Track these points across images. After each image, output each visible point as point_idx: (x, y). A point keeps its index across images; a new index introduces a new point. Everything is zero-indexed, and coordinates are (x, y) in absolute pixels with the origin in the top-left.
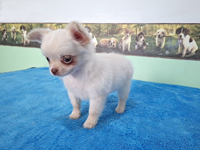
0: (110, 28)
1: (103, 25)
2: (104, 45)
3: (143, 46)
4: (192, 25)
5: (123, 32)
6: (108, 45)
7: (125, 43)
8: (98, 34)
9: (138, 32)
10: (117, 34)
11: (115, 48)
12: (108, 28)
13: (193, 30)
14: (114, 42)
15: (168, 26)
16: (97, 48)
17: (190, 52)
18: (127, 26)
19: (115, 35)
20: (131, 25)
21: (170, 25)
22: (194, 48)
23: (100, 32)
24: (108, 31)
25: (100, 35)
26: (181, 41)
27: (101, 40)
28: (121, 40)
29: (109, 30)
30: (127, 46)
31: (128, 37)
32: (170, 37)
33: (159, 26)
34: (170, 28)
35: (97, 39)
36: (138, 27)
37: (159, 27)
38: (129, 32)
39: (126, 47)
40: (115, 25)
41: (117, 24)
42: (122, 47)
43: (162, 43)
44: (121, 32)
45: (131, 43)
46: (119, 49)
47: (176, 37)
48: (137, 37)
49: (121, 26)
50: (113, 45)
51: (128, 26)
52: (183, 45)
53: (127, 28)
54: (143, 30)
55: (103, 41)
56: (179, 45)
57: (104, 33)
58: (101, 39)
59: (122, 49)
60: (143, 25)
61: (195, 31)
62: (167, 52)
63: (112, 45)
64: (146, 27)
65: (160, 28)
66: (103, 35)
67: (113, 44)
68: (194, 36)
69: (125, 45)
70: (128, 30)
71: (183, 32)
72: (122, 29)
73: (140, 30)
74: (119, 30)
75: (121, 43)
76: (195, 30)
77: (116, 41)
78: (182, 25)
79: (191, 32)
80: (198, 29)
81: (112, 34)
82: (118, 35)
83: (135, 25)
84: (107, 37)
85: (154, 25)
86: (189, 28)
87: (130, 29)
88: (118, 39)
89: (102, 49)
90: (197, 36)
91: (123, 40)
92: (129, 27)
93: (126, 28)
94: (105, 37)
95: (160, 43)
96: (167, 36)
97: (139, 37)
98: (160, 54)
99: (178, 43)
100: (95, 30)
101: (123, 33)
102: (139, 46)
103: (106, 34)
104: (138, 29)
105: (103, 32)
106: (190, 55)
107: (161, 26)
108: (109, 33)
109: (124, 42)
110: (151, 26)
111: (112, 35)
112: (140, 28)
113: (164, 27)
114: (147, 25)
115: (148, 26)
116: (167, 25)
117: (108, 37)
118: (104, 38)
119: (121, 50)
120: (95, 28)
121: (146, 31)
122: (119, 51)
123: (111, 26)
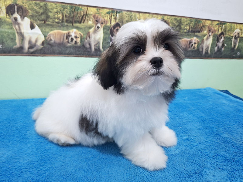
0: (67, 12)
1: (52, 3)
2: (58, 41)
5: (90, 20)
6: (66, 41)
7: (95, 39)
8: (45, 21)
9: (113, 22)
10: (80, 23)
11: (80, 46)
12: (63, 10)
13: (172, 24)
14: (76, 37)
16: (44, 47)
18: (96, 11)
19: (78, 25)
20: (102, 9)
21: (151, 15)
23: (48, 17)
24: (63, 16)
25: (47, 23)
27: (51, 32)
28: (89, 33)
29: (65, 15)
30: (99, 43)
31: (99, 29)
33: (139, 15)
35: (41, 31)
36: (112, 14)
37: (139, 18)
38: (100, 21)
39: (97, 45)
40: (77, 6)
41: (79, 5)
42: (90, 44)
44: (87, 20)
45: (104, 39)
46: (86, 48)
48: (111, 29)
49: (86, 9)
50: (76, 42)
51: (99, 11)
53: (97, 15)
54: (119, 19)
55: (55, 33)
57: (57, 20)
58: (51, 30)
59: (90, 48)
60: (119, 13)
63: (74, 42)
64: (123, 15)
65: (141, 19)
66: (54, 23)
67: (75, 39)
69: (94, 42)
70: (98, 18)
72: (89, 16)
73: (115, 19)
74: (84, 16)
75: (88, 38)
76: (174, 23)
77: (80, 34)
78: (163, 17)
80: (176, 22)
81: (72, 22)
82: (82, 24)
83: (108, 10)
84: (62, 28)
85: (133, 13)
86: (169, 21)
87: (102, 17)
88: (82, 32)
89: (56, 48)
91: (90, 34)
92: (100, 14)
93: (95, 14)
94: (59, 26)
97: (115, 30)
100: (37, 12)
101: (90, 23)
103: (60, 22)
104: (113, 17)
105: (55, 19)
107: (141, 16)
108: (67, 21)
109: (93, 36)
110: (129, 14)
111: (73, 25)
112: (115, 16)
113: (144, 17)
114: (124, 13)
115: (126, 13)
116: (148, 15)
117: (65, 28)
118: (57, 29)
119: (89, 50)
120: (36, 8)
121: (124, 22)
122: (87, 51)
123: (69, 8)
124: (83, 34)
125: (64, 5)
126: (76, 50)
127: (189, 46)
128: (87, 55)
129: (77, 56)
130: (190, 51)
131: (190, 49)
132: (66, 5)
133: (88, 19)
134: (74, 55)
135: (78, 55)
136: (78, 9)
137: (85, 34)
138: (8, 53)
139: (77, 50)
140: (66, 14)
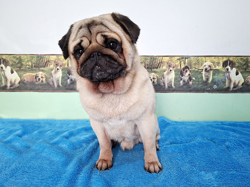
3: (189, 81)
4: (238, 58)
5: (164, 66)
7: (168, 79)
9: (183, 66)
10: (157, 68)
11: (157, 85)
12: (146, 61)
14: (154, 78)
15: (215, 58)
17: (237, 85)
18: (169, 59)
19: (155, 70)
20: (174, 57)
21: (217, 58)
22: (240, 81)
24: (145, 65)
26: (228, 74)
28: (163, 75)
31: (171, 72)
32: (217, 71)
33: (205, 59)
34: (216, 61)
38: (172, 66)
40: (155, 57)
41: (157, 56)
43: (210, 77)
47: (223, 70)
48: (181, 70)
49: (162, 59)
51: (171, 58)
52: (230, 78)
53: (170, 62)
54: (188, 63)
56: (227, 79)
60: (187, 58)
61: (241, 64)
62: (215, 87)
64: (191, 60)
68: (240, 69)
71: (229, 65)
72: (163, 63)
73: (185, 63)
74: (160, 64)
76: (240, 62)
77: (157, 76)
78: (228, 58)
79: (237, 64)
80: (243, 62)
81: (151, 69)
83: (178, 58)
86: (235, 61)
90: (243, 69)
91: (165, 75)
92: (172, 60)
95: (207, 77)
96: (214, 70)
98: (208, 89)
99: (225, 76)
101: (164, 68)
102: (184, 81)
104: (182, 61)
106: (237, 88)
107: (207, 59)
109: (166, 77)
110: (196, 59)
112: (184, 61)
113: (210, 60)
115: (193, 58)
116: (213, 58)
119: (163, 87)
121: (192, 65)
123: (149, 59)
124: (159, 76)
125: (146, 57)
132: (147, 57)
133: (163, 65)
136: (156, 59)
137: (160, 76)
140: (147, 63)
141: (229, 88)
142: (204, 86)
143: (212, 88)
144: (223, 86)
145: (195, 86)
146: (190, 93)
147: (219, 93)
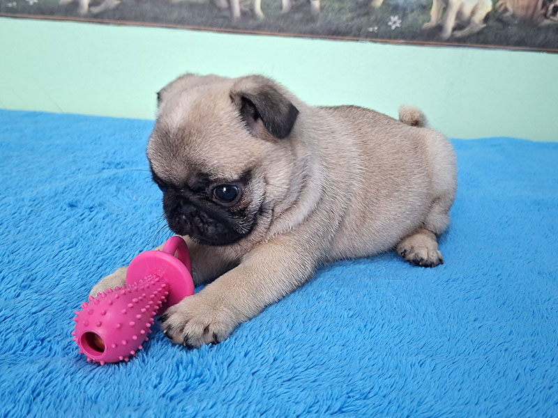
16: (122, 4)
17: (469, 22)
22: (480, 6)
39: (249, 2)
46: (220, 9)
62: (395, 22)
89: (147, 7)
98: (371, 29)
106: (466, 31)
119: (226, 13)
122: (221, 17)
126: (194, 13)
127: (543, 11)
128: (221, 26)
129: (197, 27)
130: (548, 27)
131: (547, 22)
134: (188, 24)
135: (199, 24)
138: (49, 15)
139: (196, 11)
141: (440, 28)
142: (359, 16)
143: (383, 28)
144: (420, 21)
145: (330, 15)
146: (312, 38)
147: (407, 44)
